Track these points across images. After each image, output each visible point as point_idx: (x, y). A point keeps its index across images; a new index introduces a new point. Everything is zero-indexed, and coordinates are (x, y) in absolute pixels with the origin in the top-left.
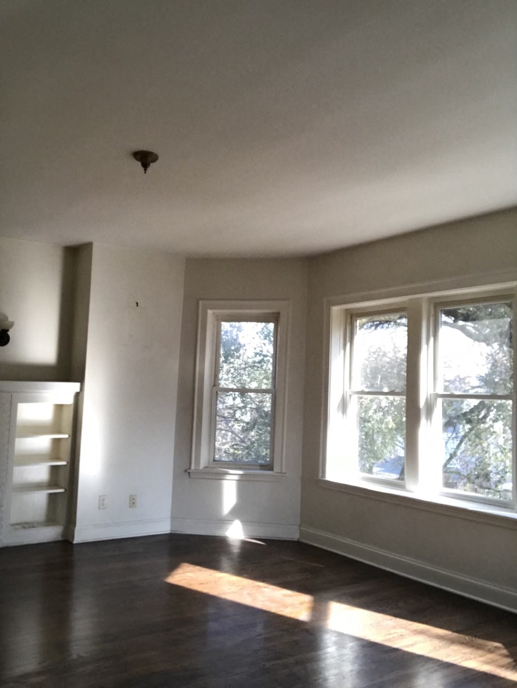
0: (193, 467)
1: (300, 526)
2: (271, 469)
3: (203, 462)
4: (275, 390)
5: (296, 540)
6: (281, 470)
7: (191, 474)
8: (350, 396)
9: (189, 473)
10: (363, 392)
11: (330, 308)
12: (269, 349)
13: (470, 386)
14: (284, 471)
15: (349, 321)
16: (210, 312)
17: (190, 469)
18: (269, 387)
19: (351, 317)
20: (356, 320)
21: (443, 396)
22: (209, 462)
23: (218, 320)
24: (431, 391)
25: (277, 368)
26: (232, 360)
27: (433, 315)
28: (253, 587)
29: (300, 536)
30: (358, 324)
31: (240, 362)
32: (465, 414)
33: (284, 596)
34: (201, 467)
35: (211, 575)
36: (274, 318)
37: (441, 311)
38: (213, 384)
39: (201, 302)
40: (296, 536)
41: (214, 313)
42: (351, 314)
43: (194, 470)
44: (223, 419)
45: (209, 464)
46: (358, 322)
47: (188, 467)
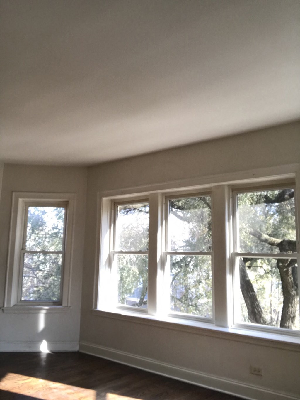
0: (6, 305)
1: (79, 342)
2: (61, 304)
3: (13, 302)
4: (65, 251)
5: (77, 351)
6: (68, 304)
7: (4, 310)
8: (114, 254)
9: (3, 310)
10: (121, 252)
11: (101, 199)
12: (61, 225)
13: (179, 246)
14: (69, 305)
15: (113, 207)
16: (20, 200)
17: (3, 307)
18: (61, 249)
19: (115, 205)
20: (118, 207)
21: (171, 253)
22: (17, 301)
23: (26, 205)
24: (163, 251)
25: (66, 237)
26: (37, 232)
27: (164, 204)
28: (46, 389)
29: (79, 348)
30: (119, 209)
31: (42, 233)
32: (177, 263)
33: (68, 394)
34: (12, 305)
35: (16, 382)
36: (65, 205)
37: (169, 201)
38: (21, 248)
39: (14, 194)
40: (76, 348)
41: (23, 201)
42: (114, 203)
43: (6, 307)
44: (30, 270)
45: (17, 303)
46: (119, 208)
47: (2, 306)
